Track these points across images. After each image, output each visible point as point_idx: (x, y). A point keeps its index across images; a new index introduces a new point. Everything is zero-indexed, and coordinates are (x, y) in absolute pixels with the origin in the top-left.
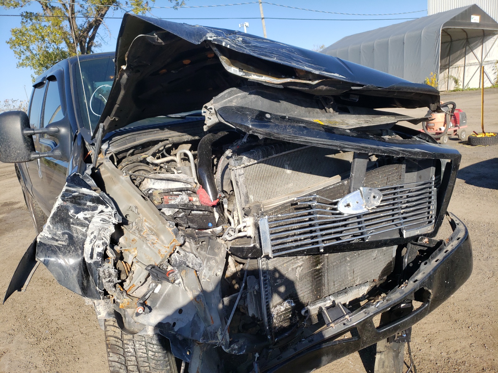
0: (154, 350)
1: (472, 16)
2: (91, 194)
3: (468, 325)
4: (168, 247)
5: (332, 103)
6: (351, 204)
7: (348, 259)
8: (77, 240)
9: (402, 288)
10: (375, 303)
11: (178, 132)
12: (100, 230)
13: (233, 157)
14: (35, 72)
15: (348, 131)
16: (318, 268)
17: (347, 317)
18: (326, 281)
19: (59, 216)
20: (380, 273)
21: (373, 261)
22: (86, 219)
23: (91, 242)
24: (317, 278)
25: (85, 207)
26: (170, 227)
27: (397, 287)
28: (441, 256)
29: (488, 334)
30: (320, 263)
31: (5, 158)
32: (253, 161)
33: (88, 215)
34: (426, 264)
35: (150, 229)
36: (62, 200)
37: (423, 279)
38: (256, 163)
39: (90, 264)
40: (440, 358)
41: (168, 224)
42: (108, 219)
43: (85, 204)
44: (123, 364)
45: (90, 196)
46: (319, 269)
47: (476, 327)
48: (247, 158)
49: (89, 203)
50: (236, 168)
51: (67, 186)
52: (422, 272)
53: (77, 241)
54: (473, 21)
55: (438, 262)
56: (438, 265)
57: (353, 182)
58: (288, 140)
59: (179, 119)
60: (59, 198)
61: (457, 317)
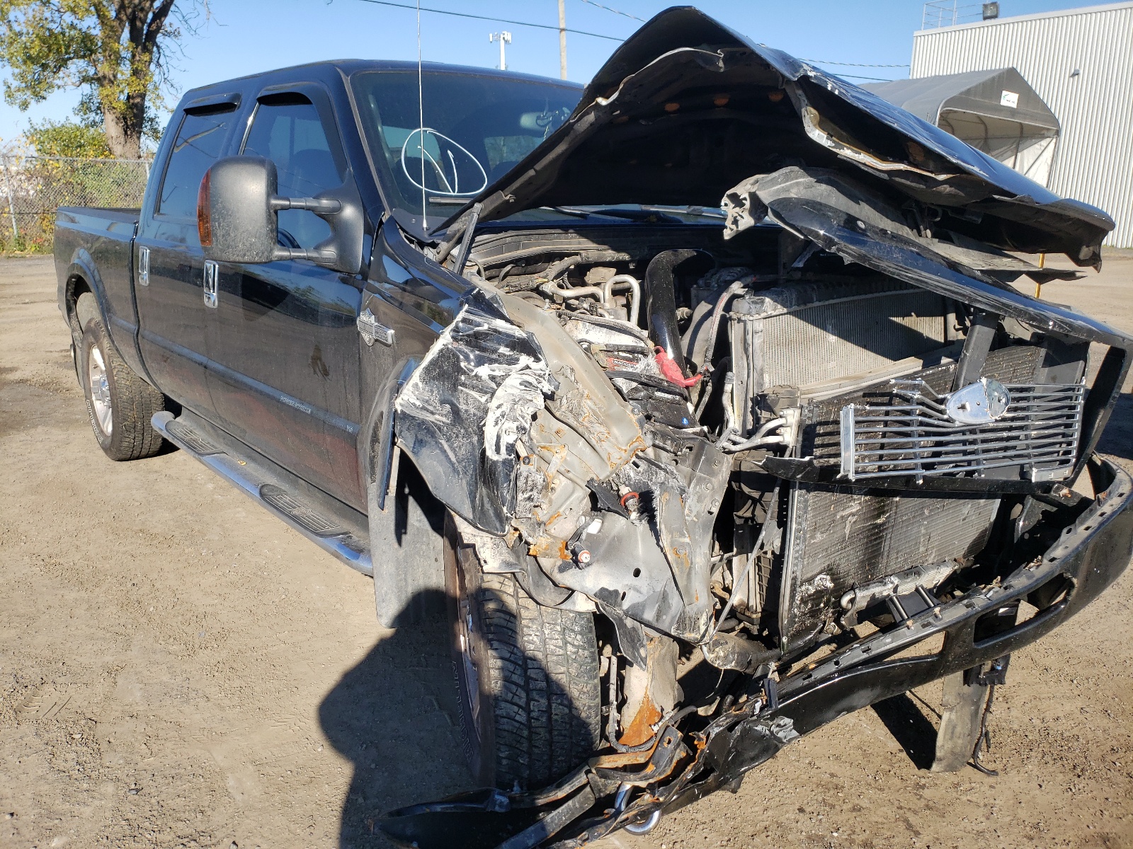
0: (576, 643)
1: (1004, 93)
2: (511, 332)
3: (1069, 678)
4: (626, 451)
5: (938, 219)
6: (968, 406)
7: (926, 512)
8: (465, 416)
9: (1031, 570)
10: (984, 591)
11: (594, 242)
12: (515, 403)
13: (747, 297)
14: (13, 74)
15: (979, 273)
16: (879, 521)
17: (937, 610)
18: (886, 549)
19: (439, 368)
20: (966, 547)
21: (961, 522)
22: (493, 378)
23: (497, 423)
24: (875, 540)
25: (494, 356)
26: (632, 413)
27: (1024, 565)
28: (1093, 521)
29: (1110, 694)
30: (884, 513)
31: (221, 250)
32: (781, 309)
33: (497, 371)
34: (1069, 532)
35: (595, 413)
36: (453, 337)
37: (1067, 557)
38: (785, 314)
39: (495, 463)
40: (1031, 728)
41: (630, 407)
42: (535, 383)
43: (495, 351)
44: (519, 665)
45: (508, 335)
46: (882, 525)
47: (1086, 681)
48: (772, 302)
49: (503, 350)
50: (751, 318)
51: (467, 311)
52: (1063, 546)
53: (467, 419)
54: (1004, 102)
55: (1089, 532)
56: (1090, 536)
57: (965, 368)
58: (891, 272)
59: (577, 218)
60: (445, 334)
61: (1047, 662)
